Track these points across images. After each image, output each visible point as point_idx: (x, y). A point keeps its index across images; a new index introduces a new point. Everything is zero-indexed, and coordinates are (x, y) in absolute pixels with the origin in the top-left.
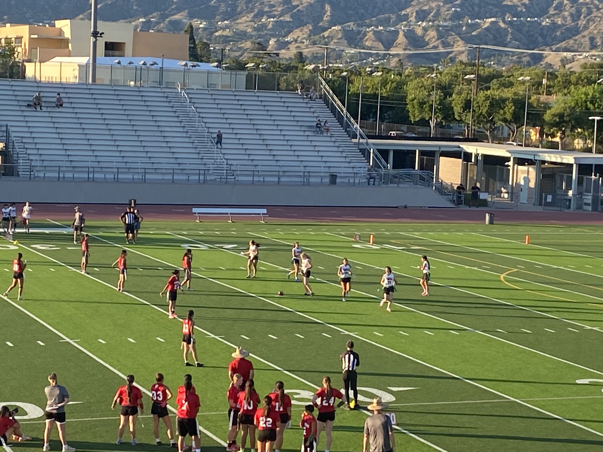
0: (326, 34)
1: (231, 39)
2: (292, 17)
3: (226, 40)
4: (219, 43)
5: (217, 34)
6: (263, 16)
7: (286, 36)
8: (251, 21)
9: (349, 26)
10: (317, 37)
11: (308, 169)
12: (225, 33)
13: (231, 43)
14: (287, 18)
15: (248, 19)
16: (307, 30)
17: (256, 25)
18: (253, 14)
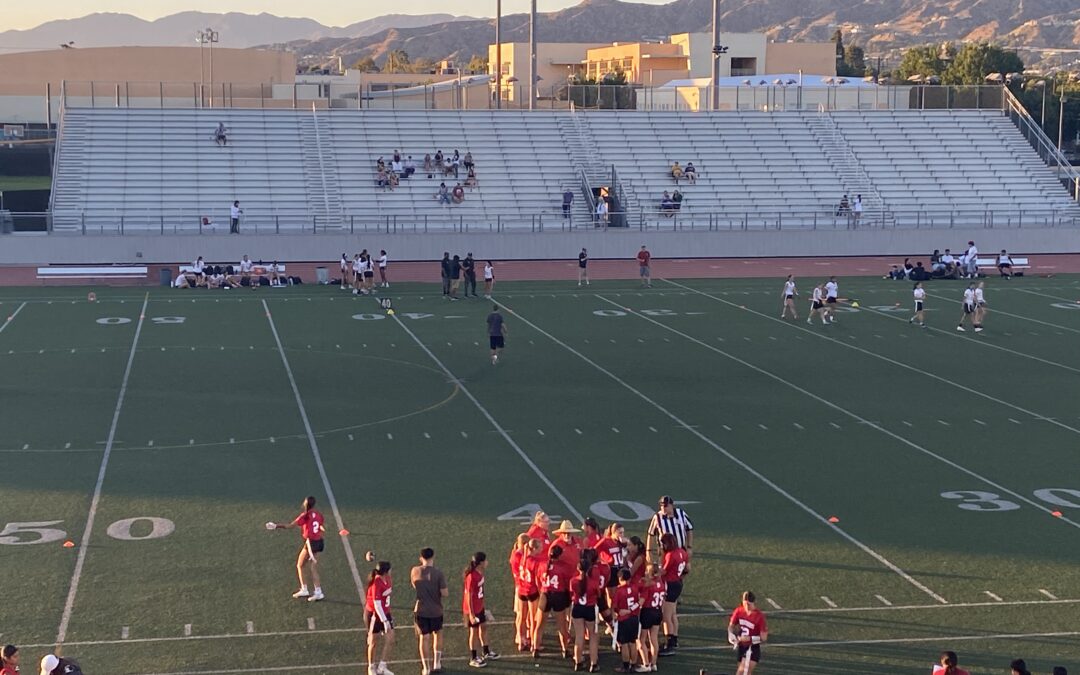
0: (1017, 32)
1: (891, 45)
2: (971, 12)
3: (883, 46)
4: (876, 51)
5: (874, 39)
6: (932, 14)
7: (963, 36)
8: (918, 21)
9: (1048, 21)
10: (1005, 37)
11: (990, 208)
12: (883, 39)
13: (892, 50)
14: (965, 14)
15: (915, 18)
16: (990, 29)
17: (924, 26)
18: (919, 12)
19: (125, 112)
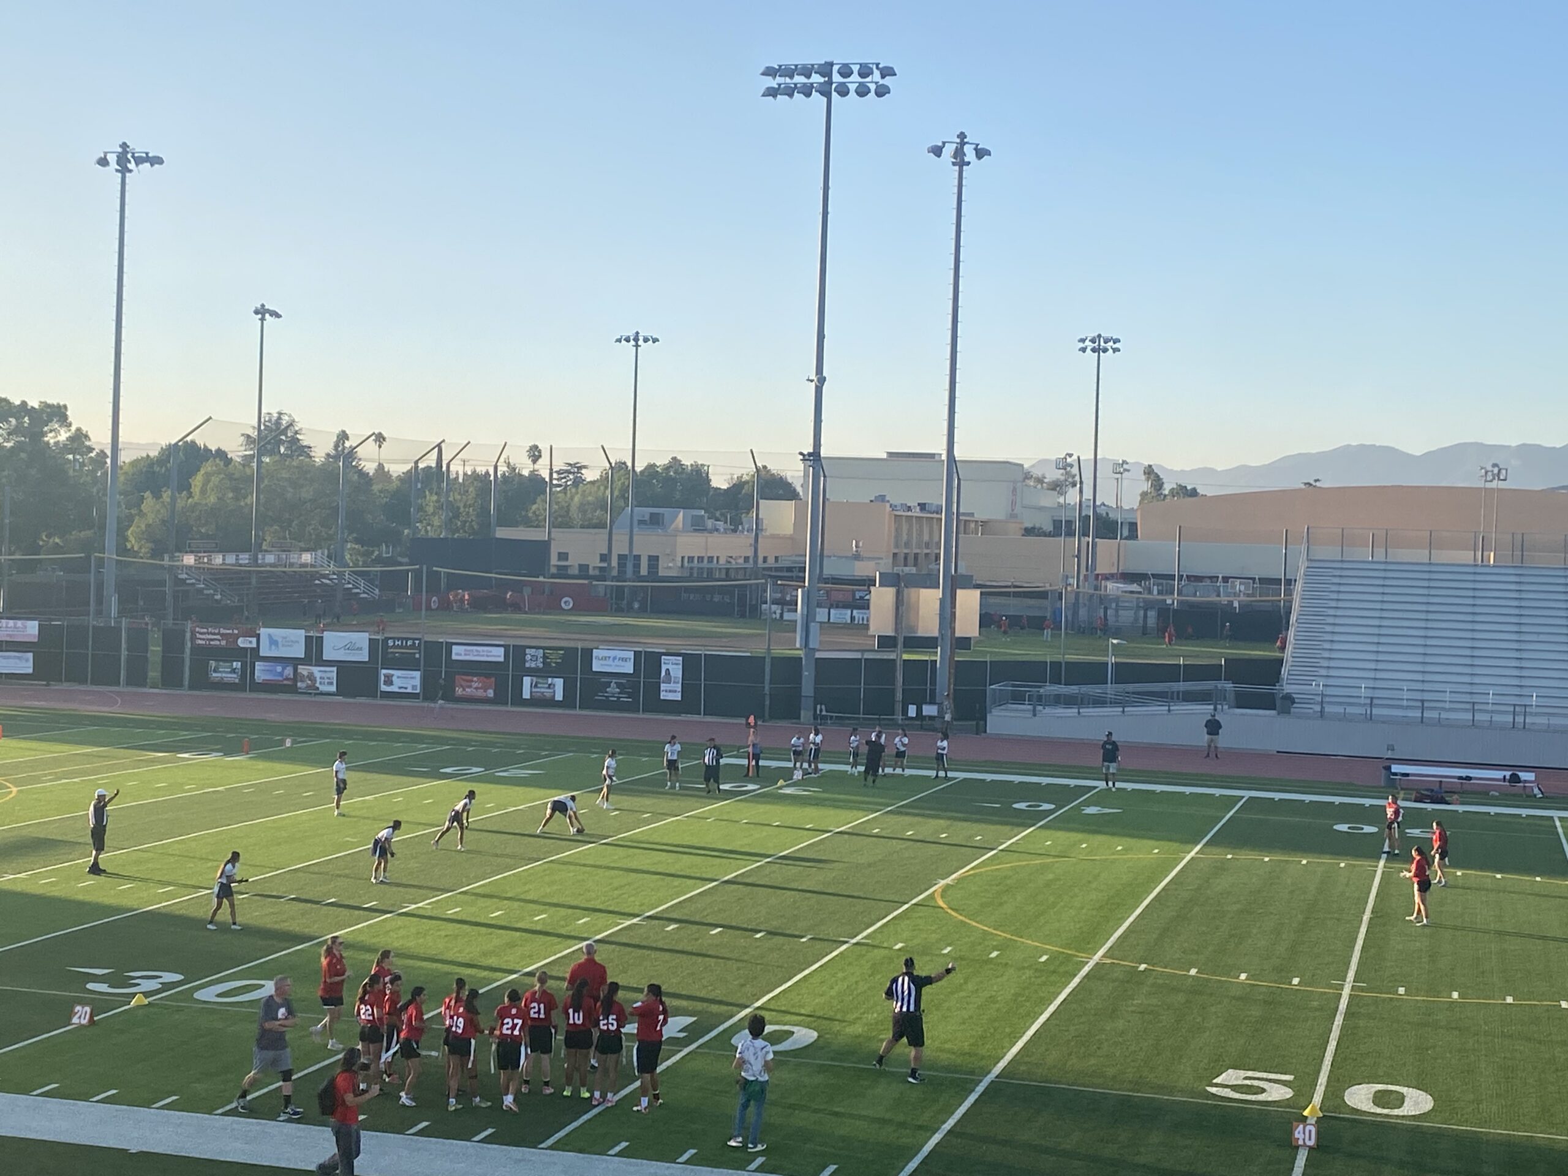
19: (1382, 567)
